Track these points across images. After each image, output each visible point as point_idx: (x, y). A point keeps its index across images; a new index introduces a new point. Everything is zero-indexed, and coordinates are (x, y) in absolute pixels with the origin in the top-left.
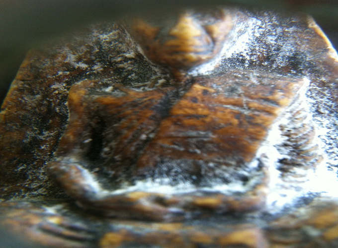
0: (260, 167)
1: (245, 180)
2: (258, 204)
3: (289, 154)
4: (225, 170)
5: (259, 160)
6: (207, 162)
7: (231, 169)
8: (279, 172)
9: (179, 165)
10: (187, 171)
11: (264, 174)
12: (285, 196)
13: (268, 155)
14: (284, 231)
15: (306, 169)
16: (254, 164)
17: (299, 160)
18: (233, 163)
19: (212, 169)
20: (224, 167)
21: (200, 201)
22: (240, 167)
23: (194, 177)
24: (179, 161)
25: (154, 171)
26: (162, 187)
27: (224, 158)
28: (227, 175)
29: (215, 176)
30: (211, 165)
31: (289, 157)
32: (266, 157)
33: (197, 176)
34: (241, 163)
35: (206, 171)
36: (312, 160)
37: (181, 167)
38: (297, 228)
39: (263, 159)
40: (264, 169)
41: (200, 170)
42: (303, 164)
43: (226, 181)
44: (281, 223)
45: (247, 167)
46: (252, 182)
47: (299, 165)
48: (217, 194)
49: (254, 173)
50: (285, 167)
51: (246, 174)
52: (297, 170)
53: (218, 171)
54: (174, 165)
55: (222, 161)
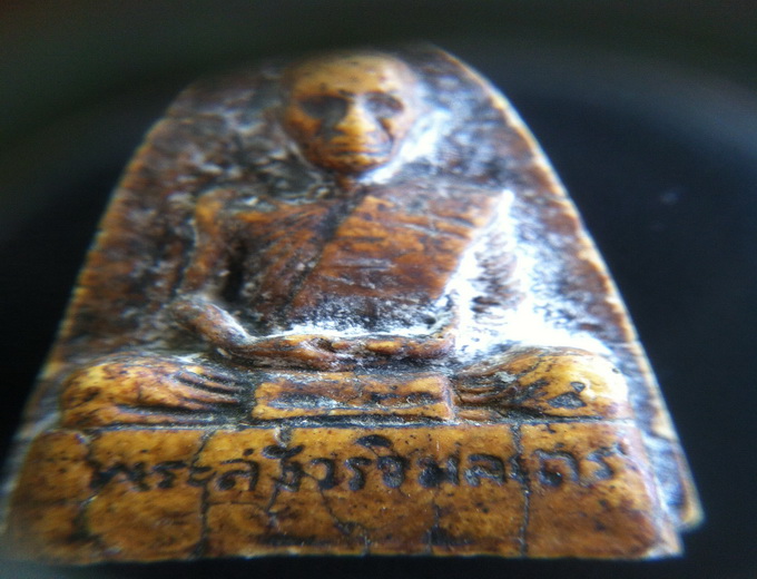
0: (450, 305)
1: (430, 322)
2: (446, 348)
3: (486, 291)
4: (405, 310)
5: (448, 296)
6: (383, 300)
7: (414, 309)
8: (473, 313)
9: (347, 304)
10: (358, 311)
11: (454, 313)
12: (478, 340)
13: (458, 291)
14: (474, 378)
15: (505, 309)
16: (442, 302)
17: (497, 298)
18: (417, 301)
19: (390, 309)
20: (405, 306)
21: (374, 345)
22: (425, 305)
23: (367, 320)
24: (347, 299)
25: (315, 312)
26: (328, 330)
27: (405, 295)
28: (408, 316)
29: (393, 317)
30: (389, 303)
31: (484, 295)
32: (456, 294)
33: (370, 318)
34: (425, 301)
35: (382, 311)
36: (513, 298)
37: (350, 306)
38: (490, 375)
39: (453, 296)
40: (454, 307)
41: (375, 311)
42: (502, 302)
43: (407, 324)
44: (472, 370)
45: (432, 305)
46: (438, 324)
47: (496, 304)
48: (395, 337)
49: (441, 313)
50: (480, 306)
51: (431, 314)
52: (492, 309)
53: (396, 312)
54: (342, 304)
55: (402, 298)
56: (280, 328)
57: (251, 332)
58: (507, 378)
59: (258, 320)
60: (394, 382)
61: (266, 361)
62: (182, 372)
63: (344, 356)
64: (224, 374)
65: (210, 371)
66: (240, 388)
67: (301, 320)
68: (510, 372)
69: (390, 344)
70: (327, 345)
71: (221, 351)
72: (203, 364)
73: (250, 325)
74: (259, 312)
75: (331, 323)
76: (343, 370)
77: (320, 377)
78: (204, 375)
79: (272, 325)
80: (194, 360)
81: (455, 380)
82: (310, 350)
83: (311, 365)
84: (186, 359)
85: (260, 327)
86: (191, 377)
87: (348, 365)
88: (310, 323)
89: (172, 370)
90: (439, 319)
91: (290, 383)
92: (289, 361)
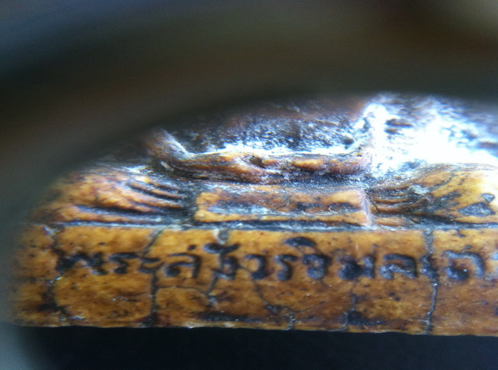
0: (366, 128)
1: (348, 142)
2: (364, 165)
3: (399, 114)
4: (326, 132)
5: (365, 119)
6: (306, 122)
7: (334, 130)
8: (387, 135)
9: (274, 126)
10: (283, 133)
11: (370, 135)
12: (391, 158)
13: (375, 115)
14: (389, 191)
15: (416, 130)
16: (359, 124)
17: (410, 121)
18: (337, 123)
19: (312, 131)
20: (326, 128)
21: (299, 162)
22: (344, 128)
23: (291, 140)
24: (274, 121)
25: (245, 133)
26: (256, 148)
27: (327, 118)
28: (328, 137)
29: (315, 138)
30: (311, 125)
31: (398, 118)
32: (373, 116)
33: (294, 139)
34: (344, 124)
35: (305, 133)
37: (276, 128)
38: (404, 189)
39: (370, 119)
40: (370, 129)
41: (298, 132)
42: (414, 124)
43: (327, 144)
44: (386, 184)
45: (351, 128)
46: (356, 145)
47: (409, 126)
48: (318, 155)
49: (358, 135)
50: (393, 128)
51: (350, 136)
52: (404, 131)
53: (318, 134)
54: (269, 126)
55: (323, 121)
56: (213, 146)
57: (189, 150)
58: (420, 191)
59: (194, 139)
60: (317, 194)
61: (204, 174)
62: (132, 181)
63: (273, 171)
64: (169, 184)
65: (156, 180)
66: (183, 196)
67: (233, 140)
68: (423, 185)
69: (314, 162)
70: (257, 162)
71: (164, 165)
72: (150, 175)
73: (187, 143)
74: (195, 132)
75: (259, 143)
76: (271, 183)
77: (252, 189)
78: (151, 184)
79: (207, 144)
80: (141, 171)
81: (371, 193)
82: (244, 166)
83: (243, 178)
84: (135, 170)
85: (197, 146)
86: (140, 185)
87: (276, 180)
88: (240, 142)
89: (124, 179)
90: (357, 140)
91: (226, 193)
92: (225, 175)
